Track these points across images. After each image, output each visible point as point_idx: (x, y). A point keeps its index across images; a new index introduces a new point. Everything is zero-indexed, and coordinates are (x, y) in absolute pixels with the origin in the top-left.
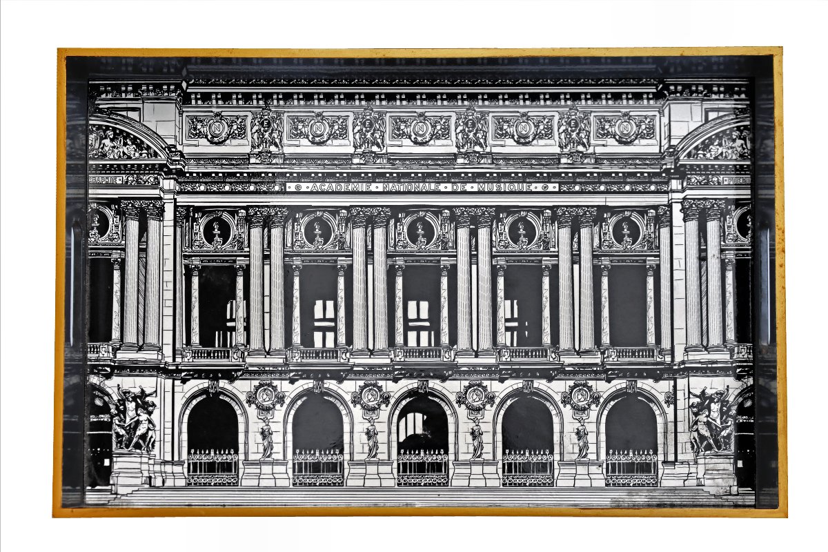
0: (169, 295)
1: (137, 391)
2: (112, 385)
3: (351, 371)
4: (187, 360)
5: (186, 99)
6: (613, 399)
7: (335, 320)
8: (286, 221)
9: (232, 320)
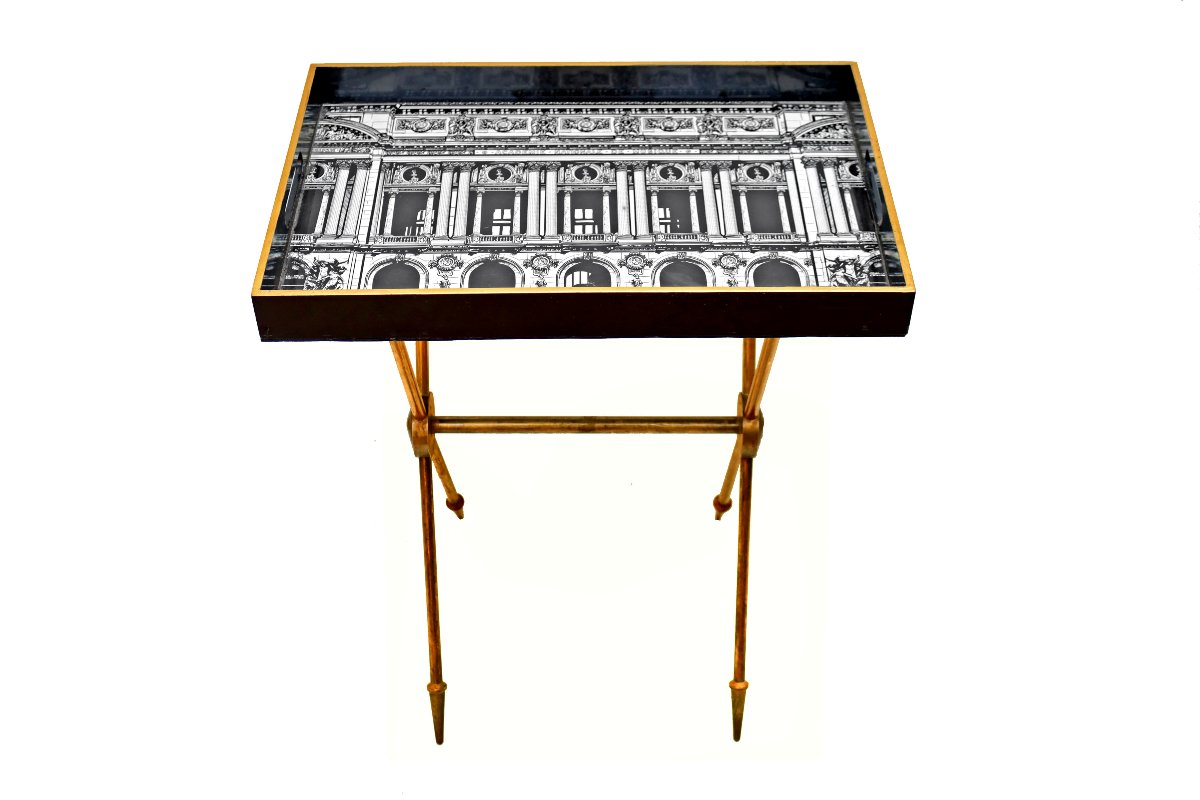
0: (368, 208)
1: (332, 261)
2: (309, 259)
3: (524, 247)
4: (380, 243)
5: (399, 112)
6: (759, 262)
7: (512, 220)
8: (473, 168)
9: (421, 220)
